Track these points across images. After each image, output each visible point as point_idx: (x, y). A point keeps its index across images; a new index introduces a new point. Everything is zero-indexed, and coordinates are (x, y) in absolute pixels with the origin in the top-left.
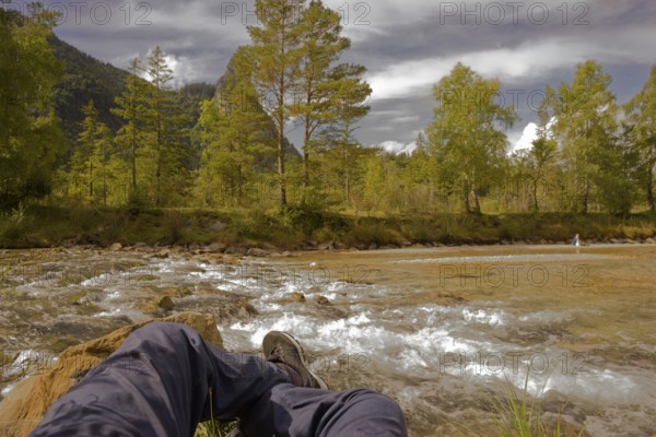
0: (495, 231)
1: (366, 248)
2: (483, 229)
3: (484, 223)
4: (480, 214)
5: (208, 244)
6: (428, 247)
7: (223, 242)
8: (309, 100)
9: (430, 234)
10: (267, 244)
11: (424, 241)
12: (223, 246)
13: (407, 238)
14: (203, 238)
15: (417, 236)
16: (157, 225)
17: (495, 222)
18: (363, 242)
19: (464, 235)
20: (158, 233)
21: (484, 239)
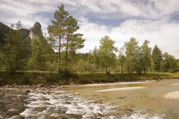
0: (114, 78)
1: (83, 84)
2: (111, 78)
3: (111, 76)
4: (110, 74)
5: (38, 84)
6: (98, 84)
7: (43, 83)
8: (68, 42)
9: (99, 79)
10: (56, 83)
11: (97, 82)
12: (43, 84)
13: (93, 81)
14: (36, 82)
15: (96, 80)
17: (113, 76)
18: (82, 82)
19: (106, 79)
21: (112, 81)
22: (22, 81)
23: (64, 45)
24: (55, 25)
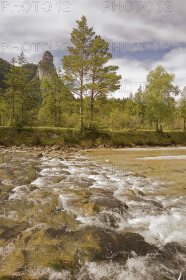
0: (169, 140)
1: (118, 148)
2: (165, 139)
3: (164, 137)
4: (162, 132)
5: (52, 145)
6: (143, 147)
7: (59, 144)
8: (94, 81)
9: (143, 141)
10: (77, 145)
11: (140, 144)
12: (59, 147)
13: (134, 143)
14: (51, 143)
15: (138, 142)
16: (29, 136)
17: (169, 136)
18: (117, 145)
19: (156, 141)
20: (30, 140)
21: (165, 144)
22: (32, 141)
23: (88, 86)
24: (73, 55)
